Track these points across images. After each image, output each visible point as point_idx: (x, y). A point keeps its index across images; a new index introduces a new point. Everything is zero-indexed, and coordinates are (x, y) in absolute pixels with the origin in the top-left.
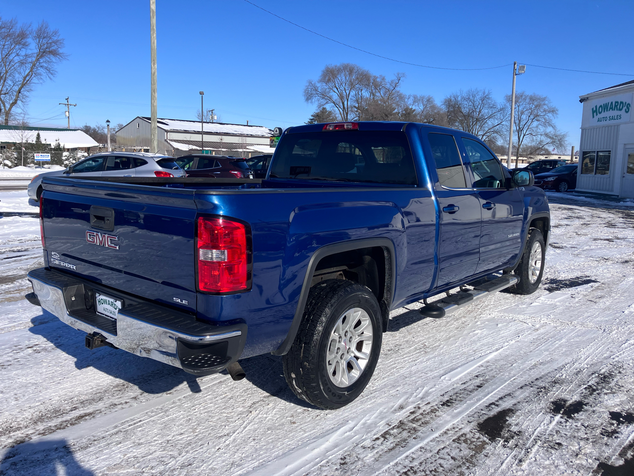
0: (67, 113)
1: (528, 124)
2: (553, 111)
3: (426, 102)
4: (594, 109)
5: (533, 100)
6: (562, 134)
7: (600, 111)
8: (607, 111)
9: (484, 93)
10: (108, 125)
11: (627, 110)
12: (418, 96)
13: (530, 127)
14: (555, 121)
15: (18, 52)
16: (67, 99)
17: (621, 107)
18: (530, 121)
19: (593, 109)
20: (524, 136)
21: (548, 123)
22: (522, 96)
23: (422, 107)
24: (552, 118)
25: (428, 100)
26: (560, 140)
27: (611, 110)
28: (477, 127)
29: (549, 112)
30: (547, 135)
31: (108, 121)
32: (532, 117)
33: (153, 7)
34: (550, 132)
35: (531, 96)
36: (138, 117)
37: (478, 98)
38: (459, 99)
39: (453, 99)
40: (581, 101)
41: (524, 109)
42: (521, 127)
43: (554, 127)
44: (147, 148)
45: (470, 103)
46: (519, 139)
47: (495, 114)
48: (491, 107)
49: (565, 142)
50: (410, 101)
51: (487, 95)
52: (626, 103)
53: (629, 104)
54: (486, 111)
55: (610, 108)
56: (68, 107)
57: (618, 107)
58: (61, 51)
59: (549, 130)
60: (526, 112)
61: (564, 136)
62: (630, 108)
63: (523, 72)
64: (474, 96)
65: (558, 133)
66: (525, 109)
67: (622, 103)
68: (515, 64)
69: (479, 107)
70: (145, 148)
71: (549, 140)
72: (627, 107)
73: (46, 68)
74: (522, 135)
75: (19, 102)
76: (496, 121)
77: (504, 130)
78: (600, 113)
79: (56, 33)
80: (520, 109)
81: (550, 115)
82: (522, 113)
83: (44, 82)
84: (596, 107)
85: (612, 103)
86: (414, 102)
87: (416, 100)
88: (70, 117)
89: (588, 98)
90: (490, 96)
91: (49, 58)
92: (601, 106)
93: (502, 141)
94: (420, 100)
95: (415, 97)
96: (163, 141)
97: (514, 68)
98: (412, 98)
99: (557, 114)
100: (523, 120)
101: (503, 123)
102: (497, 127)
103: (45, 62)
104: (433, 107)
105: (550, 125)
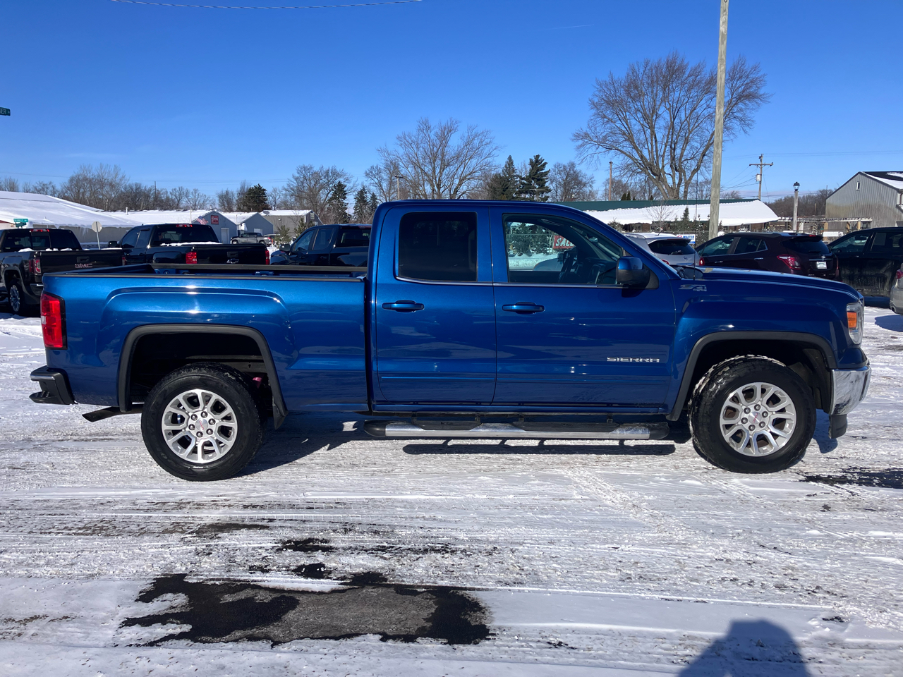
0: (759, 176)
10: (796, 190)
15: (708, 103)
16: (760, 157)
31: (797, 184)
33: (723, 28)
36: (859, 173)
44: (867, 220)
56: (761, 168)
58: (761, 92)
70: (864, 220)
73: (741, 120)
75: (702, 168)
79: (755, 68)
83: (736, 137)
88: (762, 182)
91: (745, 104)
96: (894, 207)
103: (738, 111)
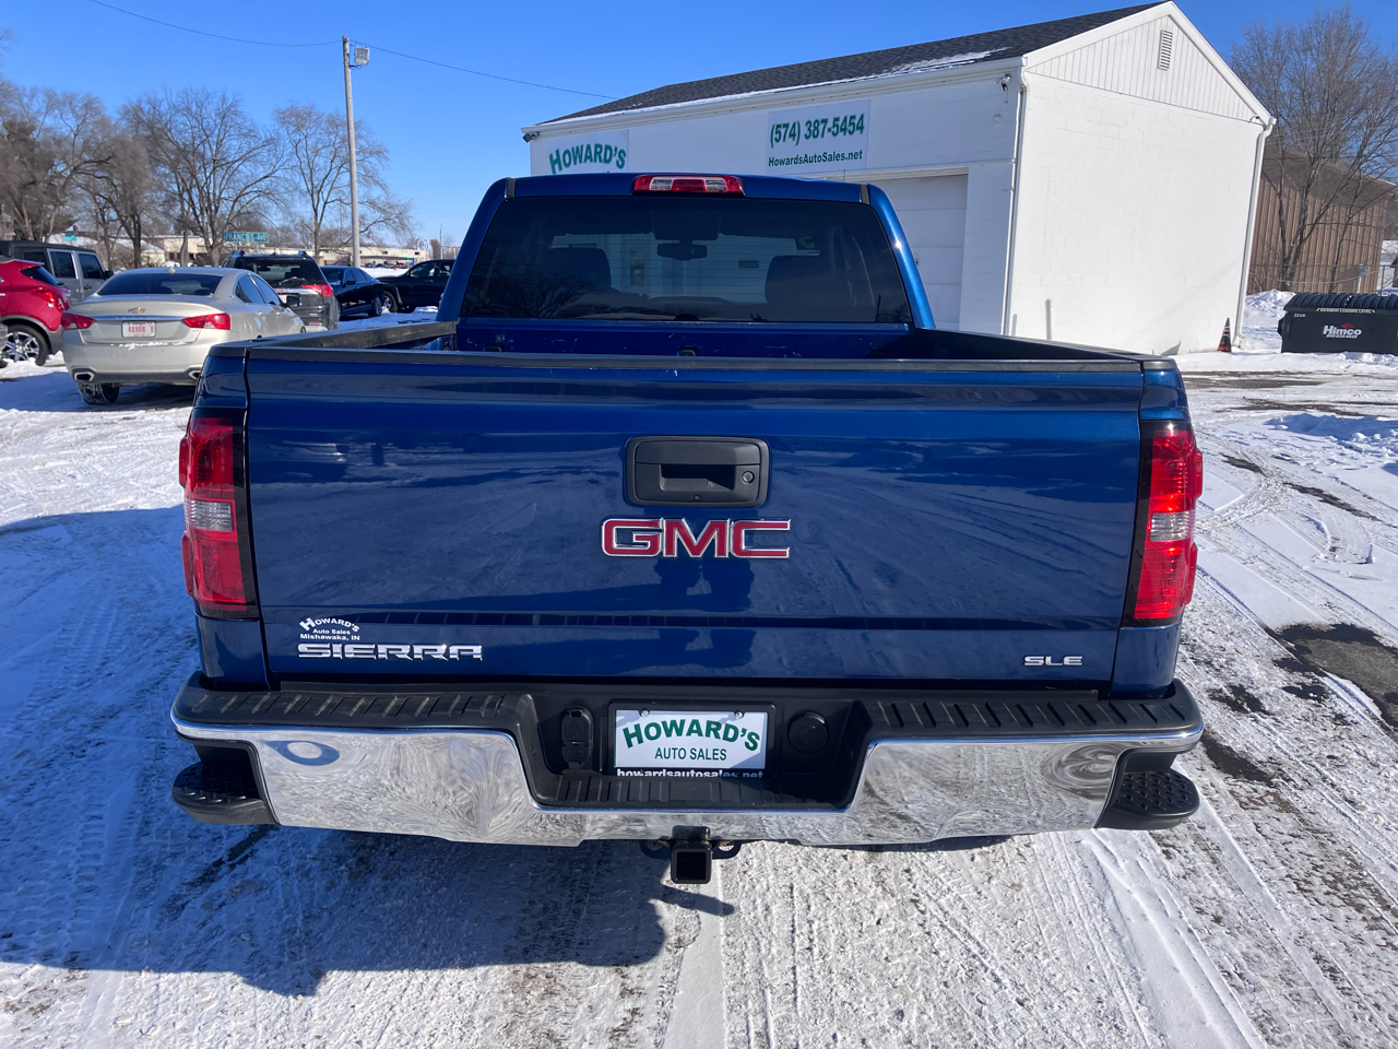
1: (332, 176)
2: (378, 153)
3: (82, 108)
4: (555, 157)
5: (337, 126)
6: (402, 203)
7: (567, 161)
8: (581, 162)
9: (224, 99)
11: (620, 163)
12: (59, 92)
13: (336, 185)
14: (383, 175)
17: (608, 157)
18: (335, 171)
19: (551, 156)
20: (326, 203)
21: (370, 178)
22: (309, 114)
23: (72, 123)
24: (378, 167)
25: (88, 106)
26: (400, 215)
27: (588, 161)
28: (219, 181)
29: (371, 154)
30: (372, 204)
32: (337, 162)
34: (378, 198)
35: (330, 116)
37: (210, 111)
38: (164, 108)
39: (146, 108)
40: (527, 138)
41: (317, 143)
42: (316, 183)
43: (384, 187)
45: (194, 123)
46: (315, 210)
47: (255, 152)
48: (246, 135)
49: (411, 220)
50: (38, 105)
51: (231, 106)
52: (616, 149)
53: (622, 151)
54: (234, 143)
55: (587, 158)
57: (602, 155)
59: (376, 192)
60: (323, 151)
61: (407, 207)
62: (625, 159)
63: (365, 62)
64: (200, 106)
65: (394, 200)
66: (320, 146)
67: (608, 147)
68: (345, 42)
69: (217, 132)
71: (377, 215)
72: (619, 156)
74: (322, 203)
76: (261, 169)
77: (282, 190)
78: (567, 165)
80: (309, 143)
81: (373, 160)
82: (317, 152)
84: (557, 152)
85: (589, 147)
86: (50, 108)
87: (53, 103)
89: (538, 133)
90: (239, 109)
92: (567, 152)
93: (280, 215)
94: (63, 103)
95: (50, 95)
97: (345, 51)
98: (41, 97)
99: (387, 159)
100: (320, 169)
101: (277, 174)
102: (267, 181)
104: (104, 124)
105: (377, 183)
